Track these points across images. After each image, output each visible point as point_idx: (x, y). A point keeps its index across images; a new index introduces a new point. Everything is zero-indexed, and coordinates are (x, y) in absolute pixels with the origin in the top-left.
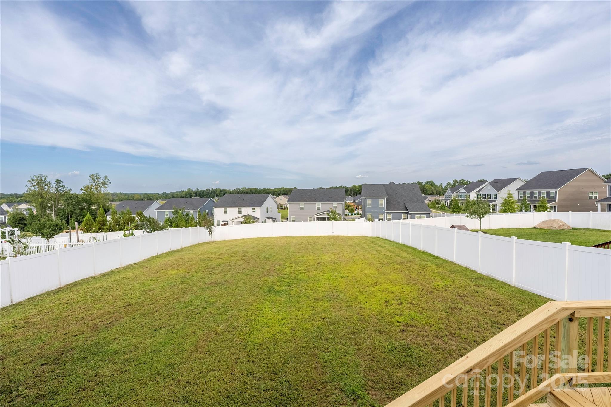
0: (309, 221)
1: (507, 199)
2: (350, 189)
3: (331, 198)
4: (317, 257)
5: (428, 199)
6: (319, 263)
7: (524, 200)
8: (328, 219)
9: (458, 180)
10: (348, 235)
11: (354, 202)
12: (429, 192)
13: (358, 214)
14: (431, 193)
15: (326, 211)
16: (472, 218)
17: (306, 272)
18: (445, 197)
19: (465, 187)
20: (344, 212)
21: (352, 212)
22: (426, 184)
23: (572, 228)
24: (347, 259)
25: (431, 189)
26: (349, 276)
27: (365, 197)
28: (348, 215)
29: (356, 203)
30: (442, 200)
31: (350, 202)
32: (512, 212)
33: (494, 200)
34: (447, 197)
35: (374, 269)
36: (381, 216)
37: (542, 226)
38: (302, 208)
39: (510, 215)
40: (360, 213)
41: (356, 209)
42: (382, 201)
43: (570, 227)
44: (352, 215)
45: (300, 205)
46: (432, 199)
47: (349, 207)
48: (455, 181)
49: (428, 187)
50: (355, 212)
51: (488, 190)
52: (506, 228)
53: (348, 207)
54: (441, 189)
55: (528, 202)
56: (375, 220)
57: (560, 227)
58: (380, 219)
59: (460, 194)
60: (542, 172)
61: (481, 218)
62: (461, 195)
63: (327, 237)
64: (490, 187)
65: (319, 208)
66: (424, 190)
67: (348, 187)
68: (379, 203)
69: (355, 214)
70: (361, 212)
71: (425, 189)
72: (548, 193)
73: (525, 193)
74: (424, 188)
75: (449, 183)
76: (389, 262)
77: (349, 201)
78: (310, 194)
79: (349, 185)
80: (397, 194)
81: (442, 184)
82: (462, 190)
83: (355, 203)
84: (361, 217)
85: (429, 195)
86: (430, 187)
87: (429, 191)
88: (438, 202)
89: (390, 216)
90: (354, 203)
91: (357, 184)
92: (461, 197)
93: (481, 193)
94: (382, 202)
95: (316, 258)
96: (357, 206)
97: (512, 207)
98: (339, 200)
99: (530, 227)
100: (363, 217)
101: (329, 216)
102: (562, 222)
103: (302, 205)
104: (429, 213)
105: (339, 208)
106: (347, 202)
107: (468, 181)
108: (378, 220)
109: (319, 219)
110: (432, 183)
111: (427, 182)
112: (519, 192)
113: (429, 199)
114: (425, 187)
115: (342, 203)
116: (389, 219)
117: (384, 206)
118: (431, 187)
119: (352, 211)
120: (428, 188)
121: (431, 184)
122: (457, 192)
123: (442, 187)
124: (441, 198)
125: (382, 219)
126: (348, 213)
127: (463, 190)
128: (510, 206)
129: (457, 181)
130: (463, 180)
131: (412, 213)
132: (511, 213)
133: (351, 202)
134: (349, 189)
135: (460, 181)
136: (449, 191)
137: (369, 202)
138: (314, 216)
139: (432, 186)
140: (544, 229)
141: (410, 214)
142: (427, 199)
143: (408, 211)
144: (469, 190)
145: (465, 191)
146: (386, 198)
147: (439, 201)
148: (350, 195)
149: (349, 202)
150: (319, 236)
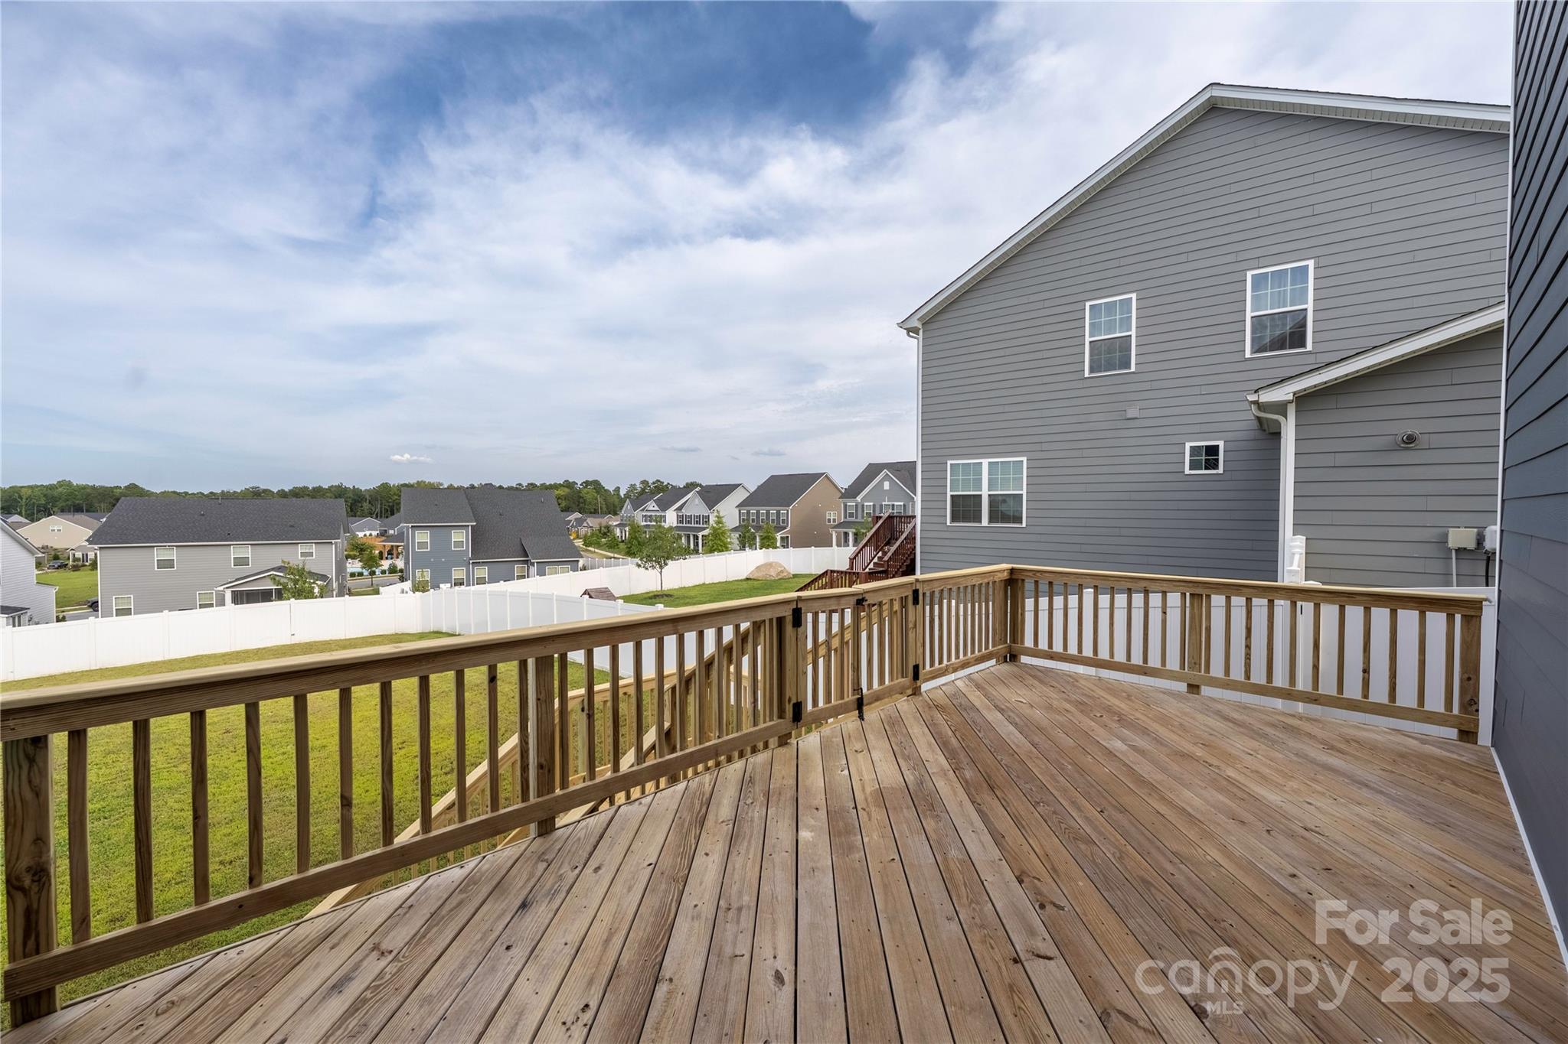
0: (201, 606)
1: (715, 525)
2: (370, 496)
3: (292, 526)
4: (221, 715)
5: (587, 523)
6: (228, 732)
7: (746, 527)
8: (280, 596)
9: (651, 482)
10: (347, 638)
11: (383, 534)
12: (590, 507)
13: (393, 570)
14: (595, 509)
15: (273, 569)
16: (647, 569)
17: (174, 766)
18: (622, 520)
19: (657, 499)
20: (341, 568)
21: (371, 567)
22: (584, 487)
23: (793, 575)
24: (331, 703)
25: (596, 499)
26: (328, 745)
27: (410, 525)
28: (360, 574)
29: (390, 538)
30: (616, 526)
31: (371, 535)
32: (723, 551)
33: (705, 526)
34: (626, 520)
35: (405, 712)
36: (458, 573)
37: (755, 576)
38: (166, 564)
39: (716, 557)
40: (399, 568)
41: (389, 556)
42: (461, 534)
43: (790, 573)
44: (373, 573)
45: (159, 553)
46: (593, 522)
47: (362, 550)
48: (644, 482)
49: (589, 494)
50: (381, 565)
51: (695, 506)
52: (707, 583)
53: (360, 550)
54: (617, 501)
55: (752, 530)
56: (441, 585)
57: (778, 574)
58: (457, 581)
59: (649, 514)
60: (772, 476)
61: (661, 567)
62: (650, 516)
63: (270, 651)
64: (698, 500)
65: (241, 562)
66: (579, 502)
67: (363, 489)
68: (453, 540)
69: (383, 572)
70: (400, 564)
71: (581, 500)
72: (778, 513)
73: (748, 512)
74: (581, 497)
75: (633, 486)
76: (447, 690)
77: (368, 533)
78: (203, 515)
79: (367, 484)
80: (501, 515)
81: (619, 488)
82: (652, 506)
83: (387, 537)
84: (402, 579)
85: (591, 513)
86: (594, 496)
87: (590, 503)
88: (606, 532)
89: (482, 572)
90: (384, 538)
91: (395, 481)
92: (650, 521)
93: (684, 511)
94: (460, 537)
95: (219, 718)
96: (392, 546)
97: (722, 541)
98: (321, 533)
99: (740, 578)
100: (406, 580)
101: (279, 583)
102: (781, 566)
103: (169, 552)
104: (578, 561)
105: (319, 557)
106: (361, 534)
107: (668, 484)
108: (449, 585)
109: (240, 598)
110: (596, 484)
111: (587, 483)
112: (740, 511)
113: (589, 523)
114: (581, 495)
115: (333, 541)
116: (481, 581)
117: (467, 547)
118: (596, 495)
119: (371, 562)
120: (588, 496)
121: (594, 488)
122: (643, 510)
123: (618, 495)
124: (614, 522)
125: (461, 581)
126: (360, 570)
127: (654, 504)
128: (720, 539)
129: (647, 482)
130: (659, 481)
131: (537, 562)
132: (720, 553)
133: (374, 533)
134: (368, 497)
135: (654, 483)
136: (628, 505)
137: (423, 537)
138: (221, 588)
139: (598, 492)
140: (759, 580)
141: (533, 564)
142: (585, 524)
143: (528, 557)
144: (664, 506)
145: (656, 508)
146: (472, 526)
147: (608, 527)
148: (371, 514)
149: (365, 535)
150: (238, 652)
